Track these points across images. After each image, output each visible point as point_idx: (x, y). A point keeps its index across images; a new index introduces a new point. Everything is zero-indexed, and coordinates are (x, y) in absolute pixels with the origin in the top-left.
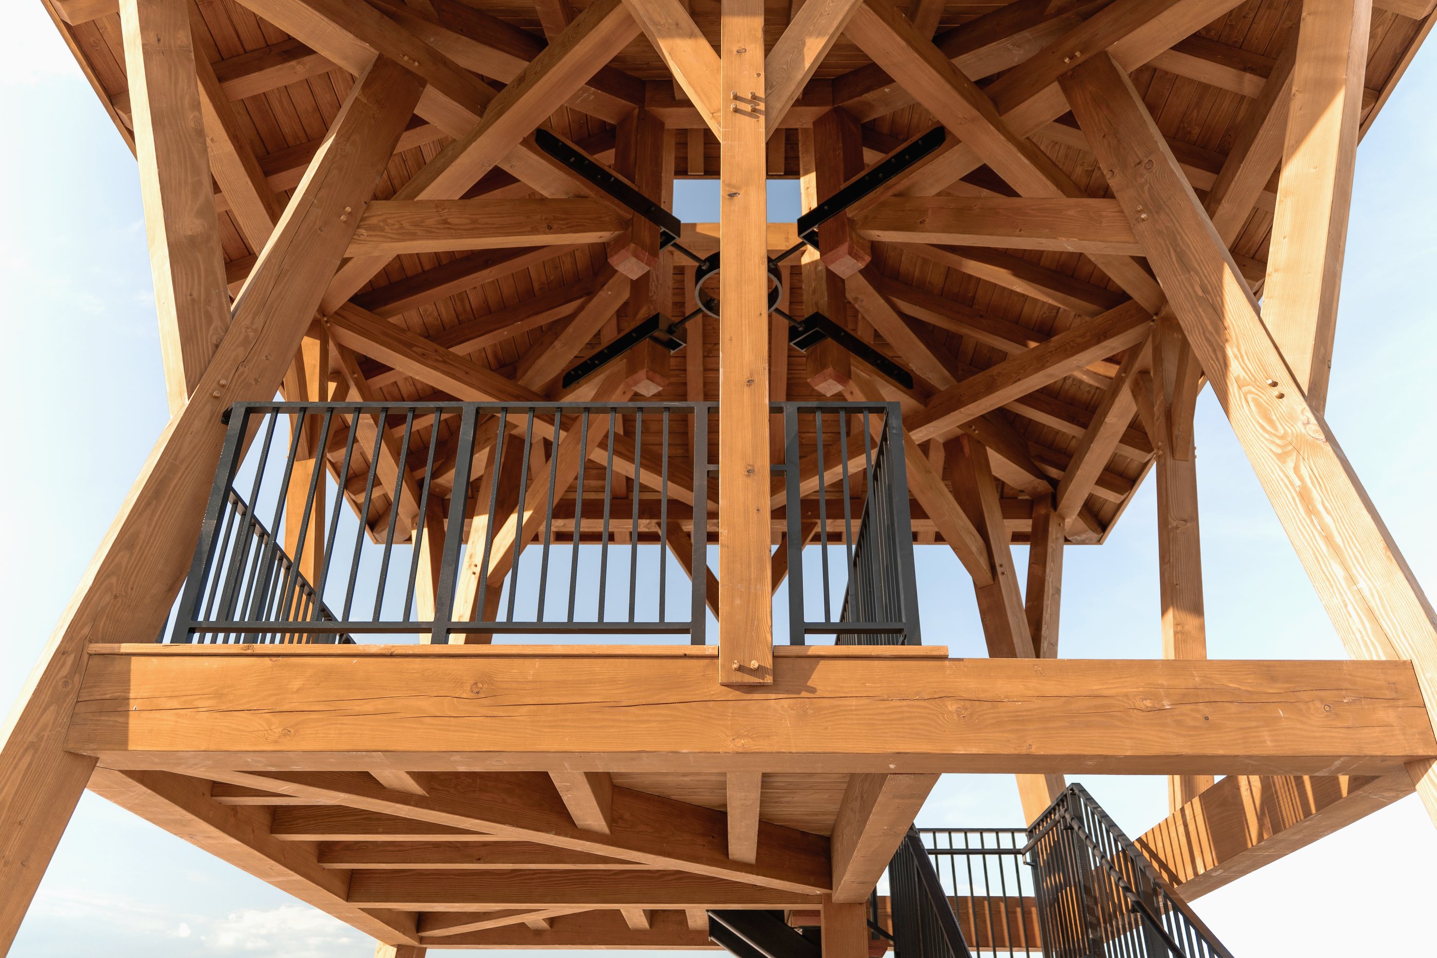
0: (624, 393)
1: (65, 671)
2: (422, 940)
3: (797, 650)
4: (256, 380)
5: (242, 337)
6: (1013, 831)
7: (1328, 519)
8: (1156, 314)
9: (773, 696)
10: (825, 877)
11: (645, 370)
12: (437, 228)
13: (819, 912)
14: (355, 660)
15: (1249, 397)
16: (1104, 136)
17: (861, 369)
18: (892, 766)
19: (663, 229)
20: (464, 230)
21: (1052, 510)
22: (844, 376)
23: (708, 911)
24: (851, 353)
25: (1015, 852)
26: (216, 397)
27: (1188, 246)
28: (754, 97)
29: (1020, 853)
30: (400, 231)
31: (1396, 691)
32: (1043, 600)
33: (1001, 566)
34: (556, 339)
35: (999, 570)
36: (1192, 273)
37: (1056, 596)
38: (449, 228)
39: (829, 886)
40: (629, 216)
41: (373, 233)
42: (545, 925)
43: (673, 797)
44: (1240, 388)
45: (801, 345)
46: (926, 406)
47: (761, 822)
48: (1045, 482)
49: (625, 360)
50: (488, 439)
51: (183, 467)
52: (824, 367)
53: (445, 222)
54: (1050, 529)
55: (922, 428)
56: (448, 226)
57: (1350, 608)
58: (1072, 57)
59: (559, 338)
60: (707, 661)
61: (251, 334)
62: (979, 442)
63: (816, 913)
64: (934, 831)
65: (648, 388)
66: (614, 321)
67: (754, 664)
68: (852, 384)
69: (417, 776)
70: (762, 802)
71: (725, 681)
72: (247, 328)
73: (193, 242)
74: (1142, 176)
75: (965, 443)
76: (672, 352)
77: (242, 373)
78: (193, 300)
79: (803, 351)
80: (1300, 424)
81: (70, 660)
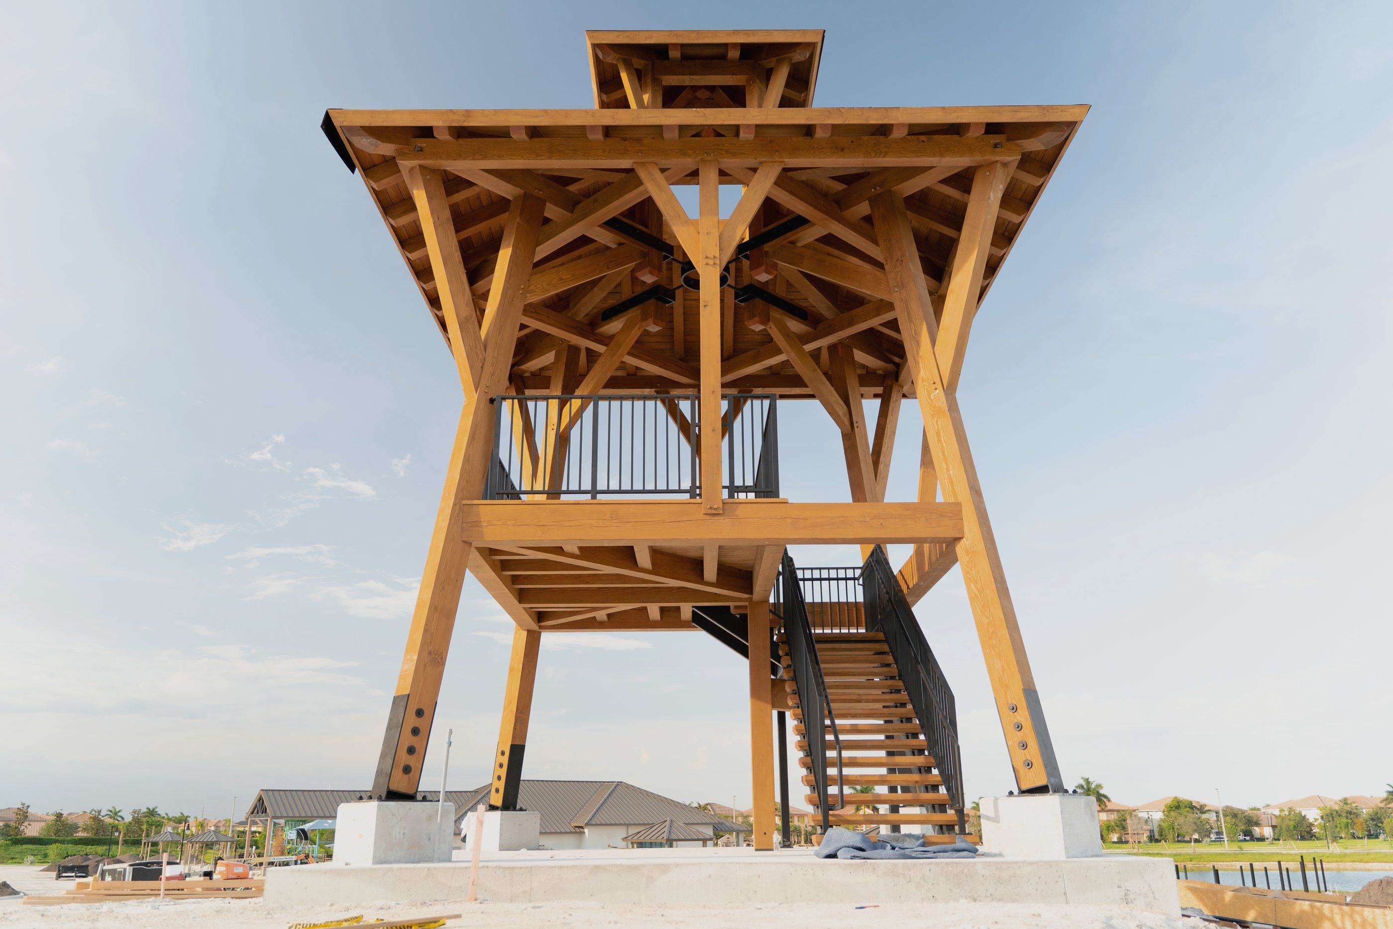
0: (640, 328)
1: (457, 512)
2: (540, 627)
3: (731, 500)
4: (499, 381)
5: (491, 362)
6: (854, 568)
7: (944, 444)
8: (937, 293)
9: (723, 518)
10: (749, 589)
11: (652, 319)
12: (558, 284)
13: (747, 606)
14: (564, 506)
15: (925, 387)
16: (885, 240)
17: (776, 314)
18: (767, 542)
19: (664, 254)
20: (570, 281)
21: (895, 382)
22: (765, 320)
23: (693, 607)
24: (770, 305)
25: (854, 579)
26: (486, 392)
27: (912, 310)
28: (715, 257)
29: (856, 580)
30: (543, 290)
31: (953, 513)
32: (883, 439)
33: (857, 422)
34: (595, 286)
35: (855, 425)
36: (912, 324)
37: (892, 436)
38: (563, 282)
39: (751, 593)
40: (646, 250)
41: (531, 295)
42: (605, 618)
43: (678, 554)
44: (922, 382)
45: (741, 301)
46: (815, 329)
47: (718, 564)
48: (892, 365)
49: (640, 310)
50: (554, 345)
51: (480, 424)
52: (754, 316)
53: (561, 279)
54: (892, 395)
55: (813, 343)
56: (562, 281)
57: (946, 480)
58: (875, 189)
59: (597, 286)
60: (698, 505)
61: (494, 360)
62: (848, 346)
63: (745, 607)
64: (803, 569)
65: (654, 328)
66: (630, 274)
67: (716, 506)
68: (771, 324)
69: (580, 548)
70: (719, 556)
71: (705, 513)
72: (492, 357)
73: (467, 319)
74: (898, 267)
75: (840, 348)
76: (667, 305)
77: (493, 379)
78: (471, 348)
79: (743, 304)
80: (941, 403)
81: (457, 507)
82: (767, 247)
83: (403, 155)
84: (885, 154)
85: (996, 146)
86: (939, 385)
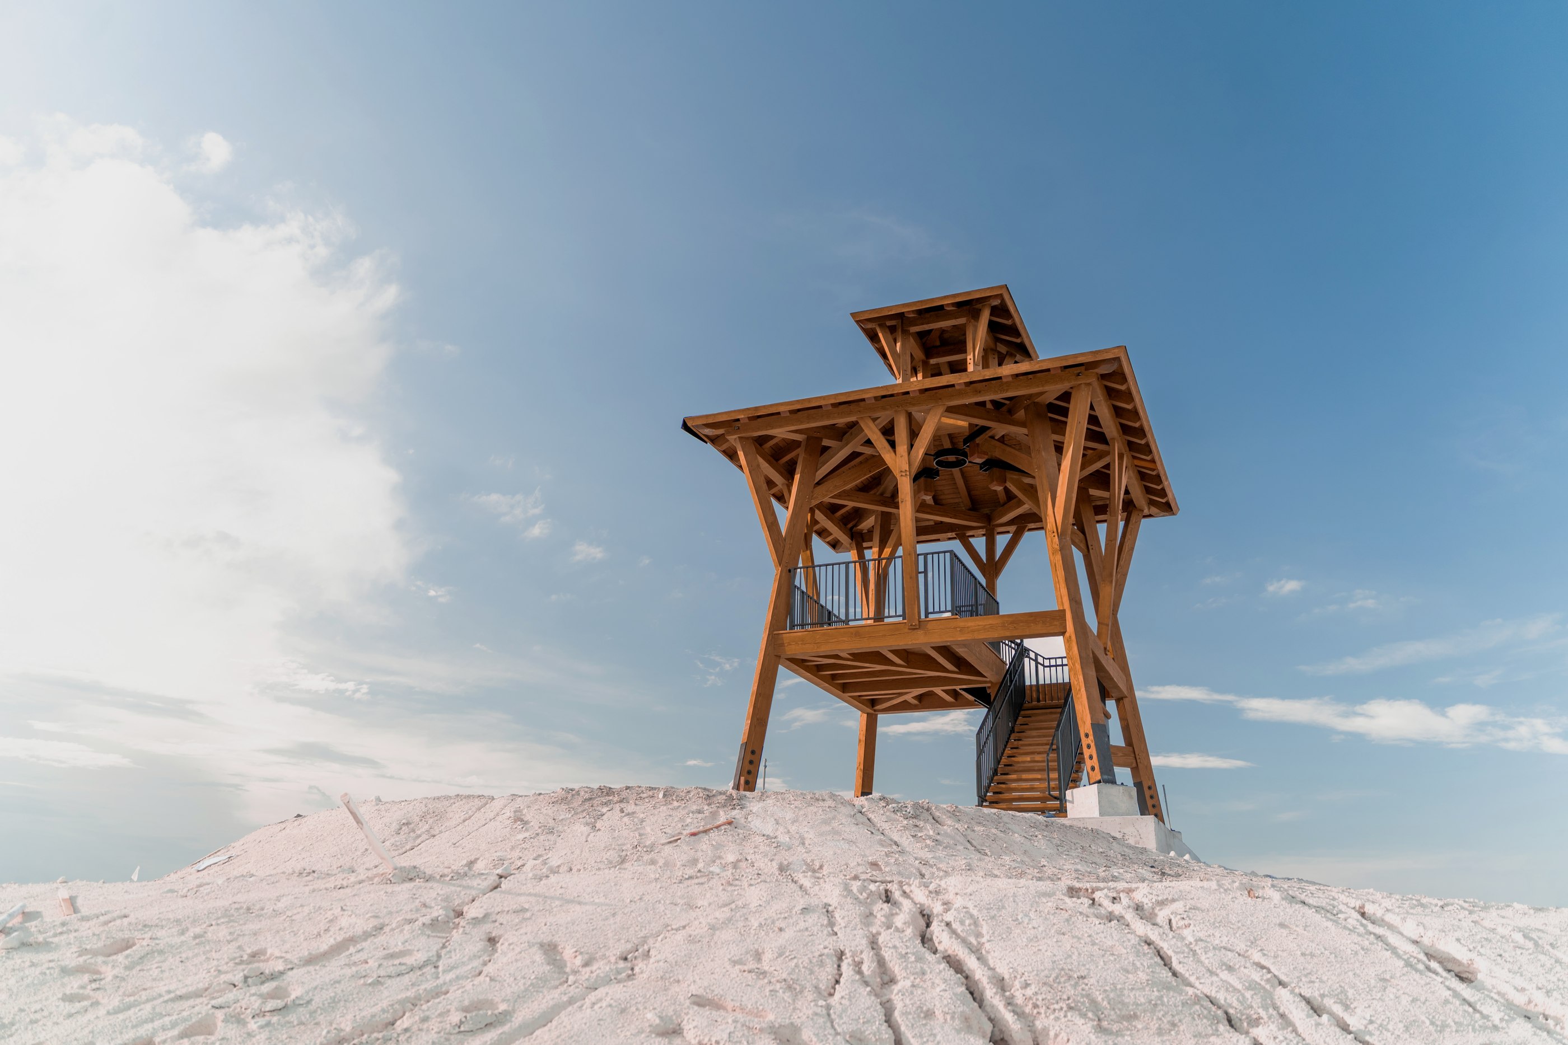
2: (875, 711)
9: (919, 631)
26: (786, 566)
60: (904, 624)
67: (914, 624)
71: (908, 629)
82: (978, 440)
83: (729, 433)
84: (1007, 391)
85: (1078, 375)
86: (1056, 534)
